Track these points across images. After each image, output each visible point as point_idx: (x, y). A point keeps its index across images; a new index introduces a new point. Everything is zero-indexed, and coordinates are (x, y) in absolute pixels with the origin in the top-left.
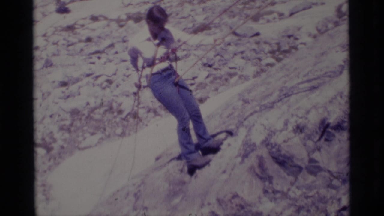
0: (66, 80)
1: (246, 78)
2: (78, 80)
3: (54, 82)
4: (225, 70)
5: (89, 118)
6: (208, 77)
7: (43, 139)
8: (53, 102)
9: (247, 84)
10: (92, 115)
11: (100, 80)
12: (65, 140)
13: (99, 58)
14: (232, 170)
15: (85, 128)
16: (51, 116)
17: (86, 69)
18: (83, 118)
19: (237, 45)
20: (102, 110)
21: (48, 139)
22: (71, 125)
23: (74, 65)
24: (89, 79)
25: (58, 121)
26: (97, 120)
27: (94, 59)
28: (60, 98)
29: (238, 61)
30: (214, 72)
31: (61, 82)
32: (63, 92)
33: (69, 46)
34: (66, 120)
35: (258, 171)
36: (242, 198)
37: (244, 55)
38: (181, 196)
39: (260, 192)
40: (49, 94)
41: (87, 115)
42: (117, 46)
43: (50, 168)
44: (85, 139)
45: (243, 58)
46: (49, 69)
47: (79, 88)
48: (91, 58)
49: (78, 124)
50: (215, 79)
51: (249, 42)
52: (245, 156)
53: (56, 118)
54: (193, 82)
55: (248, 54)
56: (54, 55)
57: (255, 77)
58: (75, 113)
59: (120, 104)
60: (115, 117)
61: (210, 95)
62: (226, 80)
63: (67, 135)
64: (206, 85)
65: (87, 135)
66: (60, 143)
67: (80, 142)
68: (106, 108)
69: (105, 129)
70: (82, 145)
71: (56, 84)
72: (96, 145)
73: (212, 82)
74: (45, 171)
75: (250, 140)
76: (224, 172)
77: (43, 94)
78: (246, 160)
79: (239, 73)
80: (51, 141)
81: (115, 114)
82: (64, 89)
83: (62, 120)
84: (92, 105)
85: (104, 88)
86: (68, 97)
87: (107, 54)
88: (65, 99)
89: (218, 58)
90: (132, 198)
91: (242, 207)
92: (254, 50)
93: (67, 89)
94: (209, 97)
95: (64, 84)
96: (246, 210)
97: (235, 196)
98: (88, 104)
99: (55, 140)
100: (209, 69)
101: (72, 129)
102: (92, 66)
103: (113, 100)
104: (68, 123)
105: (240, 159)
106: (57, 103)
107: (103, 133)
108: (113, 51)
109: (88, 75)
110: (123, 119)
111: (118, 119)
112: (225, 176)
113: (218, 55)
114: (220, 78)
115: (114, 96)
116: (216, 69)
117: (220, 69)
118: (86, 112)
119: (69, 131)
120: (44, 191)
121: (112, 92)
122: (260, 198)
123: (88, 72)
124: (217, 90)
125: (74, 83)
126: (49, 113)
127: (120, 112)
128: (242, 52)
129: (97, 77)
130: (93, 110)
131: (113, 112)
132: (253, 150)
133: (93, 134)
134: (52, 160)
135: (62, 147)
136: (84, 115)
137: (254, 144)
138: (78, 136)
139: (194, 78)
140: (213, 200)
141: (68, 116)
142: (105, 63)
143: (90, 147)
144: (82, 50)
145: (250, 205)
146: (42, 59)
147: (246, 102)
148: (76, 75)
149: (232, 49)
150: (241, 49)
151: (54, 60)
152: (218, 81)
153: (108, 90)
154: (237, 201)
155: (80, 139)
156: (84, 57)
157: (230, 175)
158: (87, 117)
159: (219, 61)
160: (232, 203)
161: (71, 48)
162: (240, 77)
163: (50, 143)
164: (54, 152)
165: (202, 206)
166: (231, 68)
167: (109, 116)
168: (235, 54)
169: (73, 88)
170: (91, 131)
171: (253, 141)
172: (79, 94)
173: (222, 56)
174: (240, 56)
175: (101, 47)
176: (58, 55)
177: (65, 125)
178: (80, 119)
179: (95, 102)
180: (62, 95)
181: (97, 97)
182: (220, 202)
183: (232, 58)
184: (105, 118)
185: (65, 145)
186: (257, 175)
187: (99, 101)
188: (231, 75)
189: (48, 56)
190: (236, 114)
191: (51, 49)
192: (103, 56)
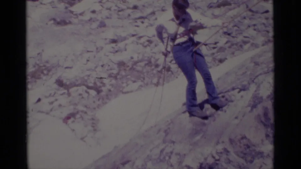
0: (116, 38)
1: (255, 46)
2: (125, 39)
3: (106, 39)
4: (240, 39)
5: (132, 69)
6: (227, 43)
7: (95, 83)
8: (105, 55)
9: (257, 51)
10: (134, 67)
11: (142, 40)
12: (112, 85)
13: (143, 22)
14: (243, 116)
15: (129, 77)
16: (102, 66)
17: (132, 30)
18: (128, 69)
19: (250, 19)
20: (142, 64)
21: (99, 84)
22: (118, 74)
23: (122, 27)
24: (134, 38)
25: (107, 70)
26: (138, 71)
27: (139, 23)
28: (111, 52)
29: (251, 32)
30: (231, 39)
31: (112, 40)
32: (113, 48)
33: (119, 11)
34: (114, 69)
35: (263, 119)
36: (249, 140)
37: (256, 27)
38: (201, 135)
39: (263, 136)
40: (102, 48)
41: (130, 66)
42: (157, 13)
43: (99, 106)
44: (127, 85)
45: (255, 30)
46: (103, 29)
47: (126, 45)
48: (136, 22)
49: (123, 73)
50: (233, 45)
51: (260, 17)
52: (254, 106)
53: (106, 68)
54: (215, 46)
55: (260, 27)
56: (107, 18)
57: (263, 45)
58: (121, 64)
59: (157, 60)
60: (153, 70)
61: (227, 57)
62: (241, 46)
63: (114, 81)
64: (225, 49)
65: (130, 82)
66: (108, 87)
67: (124, 88)
68: (146, 62)
69: (144, 79)
70: (125, 90)
71: (108, 41)
72: (137, 90)
73: (230, 47)
74: (95, 109)
75: (259, 94)
76: (236, 118)
77: (97, 49)
78: (254, 110)
79: (252, 41)
80: (101, 85)
81: (153, 67)
82: (113, 45)
83: (111, 69)
84: (136, 59)
85: (145, 47)
86: (117, 52)
87: (149, 20)
88: (114, 53)
89: (236, 28)
90: (162, 134)
91: (248, 147)
92: (264, 24)
93: (116, 45)
94: (226, 59)
95: (114, 41)
96: (251, 149)
97: (244, 137)
98: (132, 58)
99: (104, 85)
100: (227, 36)
101: (118, 77)
102: (136, 28)
103: (152, 57)
104: (115, 72)
105: (249, 108)
106: (108, 56)
107: (142, 81)
108: (154, 18)
109: (133, 35)
110: (159, 72)
111: (155, 72)
112: (236, 121)
113: (235, 26)
114: (236, 44)
115: (154, 53)
116: (233, 37)
117: (237, 37)
118: (130, 64)
119: (116, 78)
120: (93, 123)
121: (151, 50)
122: (262, 141)
123: (134, 33)
124: (233, 53)
125: (122, 41)
126: (101, 64)
127: (157, 66)
128: (254, 25)
129: (141, 37)
130: (136, 63)
131: (151, 66)
132: (260, 102)
133: (134, 82)
134: (101, 100)
135: (110, 91)
136: (128, 66)
137: (261, 98)
138: (123, 83)
139: (216, 43)
140: (226, 140)
141: (115, 66)
142: (147, 27)
143: (132, 92)
144: (129, 15)
145: (254, 146)
146: (98, 20)
147: (257, 64)
148: (123, 35)
149: (247, 22)
150: (254, 22)
151: (107, 22)
152: (235, 46)
153: (148, 49)
154: (245, 141)
155: (124, 85)
156: (131, 21)
157: (241, 120)
158: (131, 69)
159: (236, 30)
160: (240, 143)
161: (120, 13)
162: (252, 44)
163: (100, 87)
164: (103, 94)
165: (218, 143)
166: (245, 37)
167: (148, 68)
168: (249, 26)
169: (121, 45)
170: (133, 79)
171: (261, 95)
172: (126, 50)
173: (238, 27)
174: (253, 27)
175: (144, 15)
176: (111, 18)
177: (113, 73)
178: (125, 70)
179: (138, 57)
180: (112, 50)
181: (139, 53)
182: (231, 141)
183: (247, 29)
184: (145, 71)
185: (112, 89)
186: (262, 122)
187: (141, 57)
188: (245, 43)
189: (102, 18)
190: (249, 73)
191: (106, 13)
192: (146, 21)
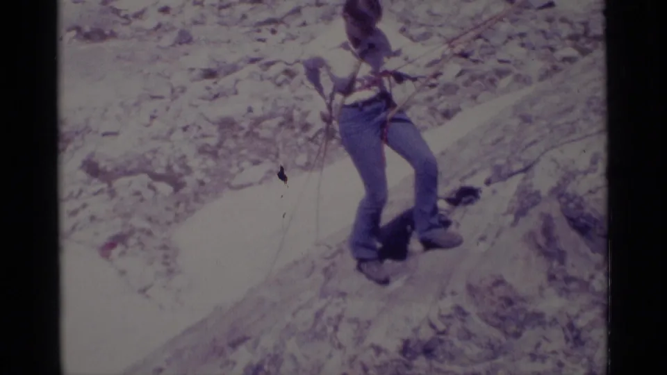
0: (213, 67)
1: (523, 80)
2: (234, 68)
3: (192, 70)
4: (490, 64)
5: (251, 134)
6: (461, 73)
7: (169, 168)
8: (191, 105)
9: (528, 91)
10: (256, 130)
11: (274, 70)
12: (207, 171)
13: (273, 32)
14: (498, 235)
15: (244, 152)
16: (185, 129)
17: (249, 49)
18: (241, 134)
19: (513, 21)
20: (274, 123)
21: (176, 168)
22: (219, 146)
23: (229, 42)
24: (254, 67)
25: (196, 138)
26: (264, 139)
27: (265, 32)
28: (203, 98)
29: (514, 50)
30: (473, 67)
31: (205, 70)
32: (208, 88)
33: (221, 8)
34: (211, 136)
35: (541, 240)
36: (511, 287)
37: (525, 40)
38: (405, 277)
39: (542, 278)
40: (183, 90)
41: (247, 129)
42: (305, 12)
43: (178, 218)
44: (242, 170)
45: (523, 45)
46: (185, 47)
47: (237, 81)
48: (259, 31)
49: (230, 144)
50: (473, 78)
51: (534, 18)
52: (521, 213)
53: (194, 132)
54: (433, 81)
55: (534, 39)
56: (195, 23)
57: (541, 78)
58: (227, 125)
59: (305, 114)
60: (296, 136)
61: (462, 106)
62: (492, 81)
63: (210, 163)
64: (457, 88)
65: (245, 164)
66: (198, 175)
67: (233, 176)
68: (280, 119)
69: (277, 156)
70: (235, 182)
71: (195, 74)
72: (260, 183)
73: (466, 84)
74: (169, 223)
75: (531, 185)
76: (483, 239)
77: (173, 91)
78: (522, 220)
79: (516, 71)
80: (182, 171)
81: (297, 130)
82: (209, 82)
83: (204, 136)
84: (258, 112)
85: (279, 85)
86: (216, 96)
87: (288, 26)
88: (211, 100)
89: (480, 42)
90: (319, 276)
91: (510, 302)
92: (543, 32)
93: (215, 83)
94: (459, 110)
95: (210, 74)
96: (515, 307)
97: (499, 282)
98: (250, 110)
99: (189, 170)
100: (463, 60)
101: (221, 152)
102: (261, 45)
103: (294, 107)
104: (213, 141)
105: (511, 218)
106: (197, 106)
107: (273, 161)
108: (299, 21)
109: (253, 61)
110: (311, 140)
111: (301, 140)
112: (483, 246)
113: (479, 37)
114: (482, 77)
115: (297, 98)
116: (475, 61)
117: (483, 62)
118: (246, 125)
119: (214, 154)
120: (166, 257)
121: (293, 91)
122: (541, 288)
123: (254, 55)
124: (474, 97)
125: (227, 73)
126: (181, 124)
127: (306, 127)
128: (522, 35)
129: (269, 64)
130: (258, 122)
131: (293, 128)
132: (534, 204)
133: (256, 163)
134: (182, 205)
135: (202, 183)
136: (242, 129)
137: (537, 193)
138: (230, 166)
139: (436, 76)
140: (460, 287)
141: (214, 130)
142: (283, 41)
143: (250, 185)
144: (244, 17)
145: (523, 300)
146: (173, 28)
147: (526, 119)
148: (231, 59)
149: (505, 27)
150: (521, 28)
151: (195, 31)
152: (478, 82)
153: (286, 90)
154: (500, 290)
155: (234, 170)
156: (247, 29)
157: (493, 244)
158: (247, 134)
159: (482, 47)
160: (492, 294)
161: (225, 12)
162: (518, 78)
163: (181, 175)
164: (187, 191)
165: (442, 295)
166: (501, 61)
167: (286, 133)
168: (510, 38)
169: (225, 82)
170: (253, 157)
171: (535, 188)
172: (236, 93)
173: (487, 40)
174: (517, 41)
175: (278, 14)
176: (202, 23)
177: (208, 145)
178: (235, 137)
179: (263, 108)
180: (206, 93)
181: (266, 99)
182: (471, 289)
183: (506, 42)
184: (279, 138)
185: (207, 180)
186: (539, 247)
187: (269, 108)
188: (501, 74)
189: (184, 23)
190: (508, 139)
191: (191, 12)
192: (281, 28)
